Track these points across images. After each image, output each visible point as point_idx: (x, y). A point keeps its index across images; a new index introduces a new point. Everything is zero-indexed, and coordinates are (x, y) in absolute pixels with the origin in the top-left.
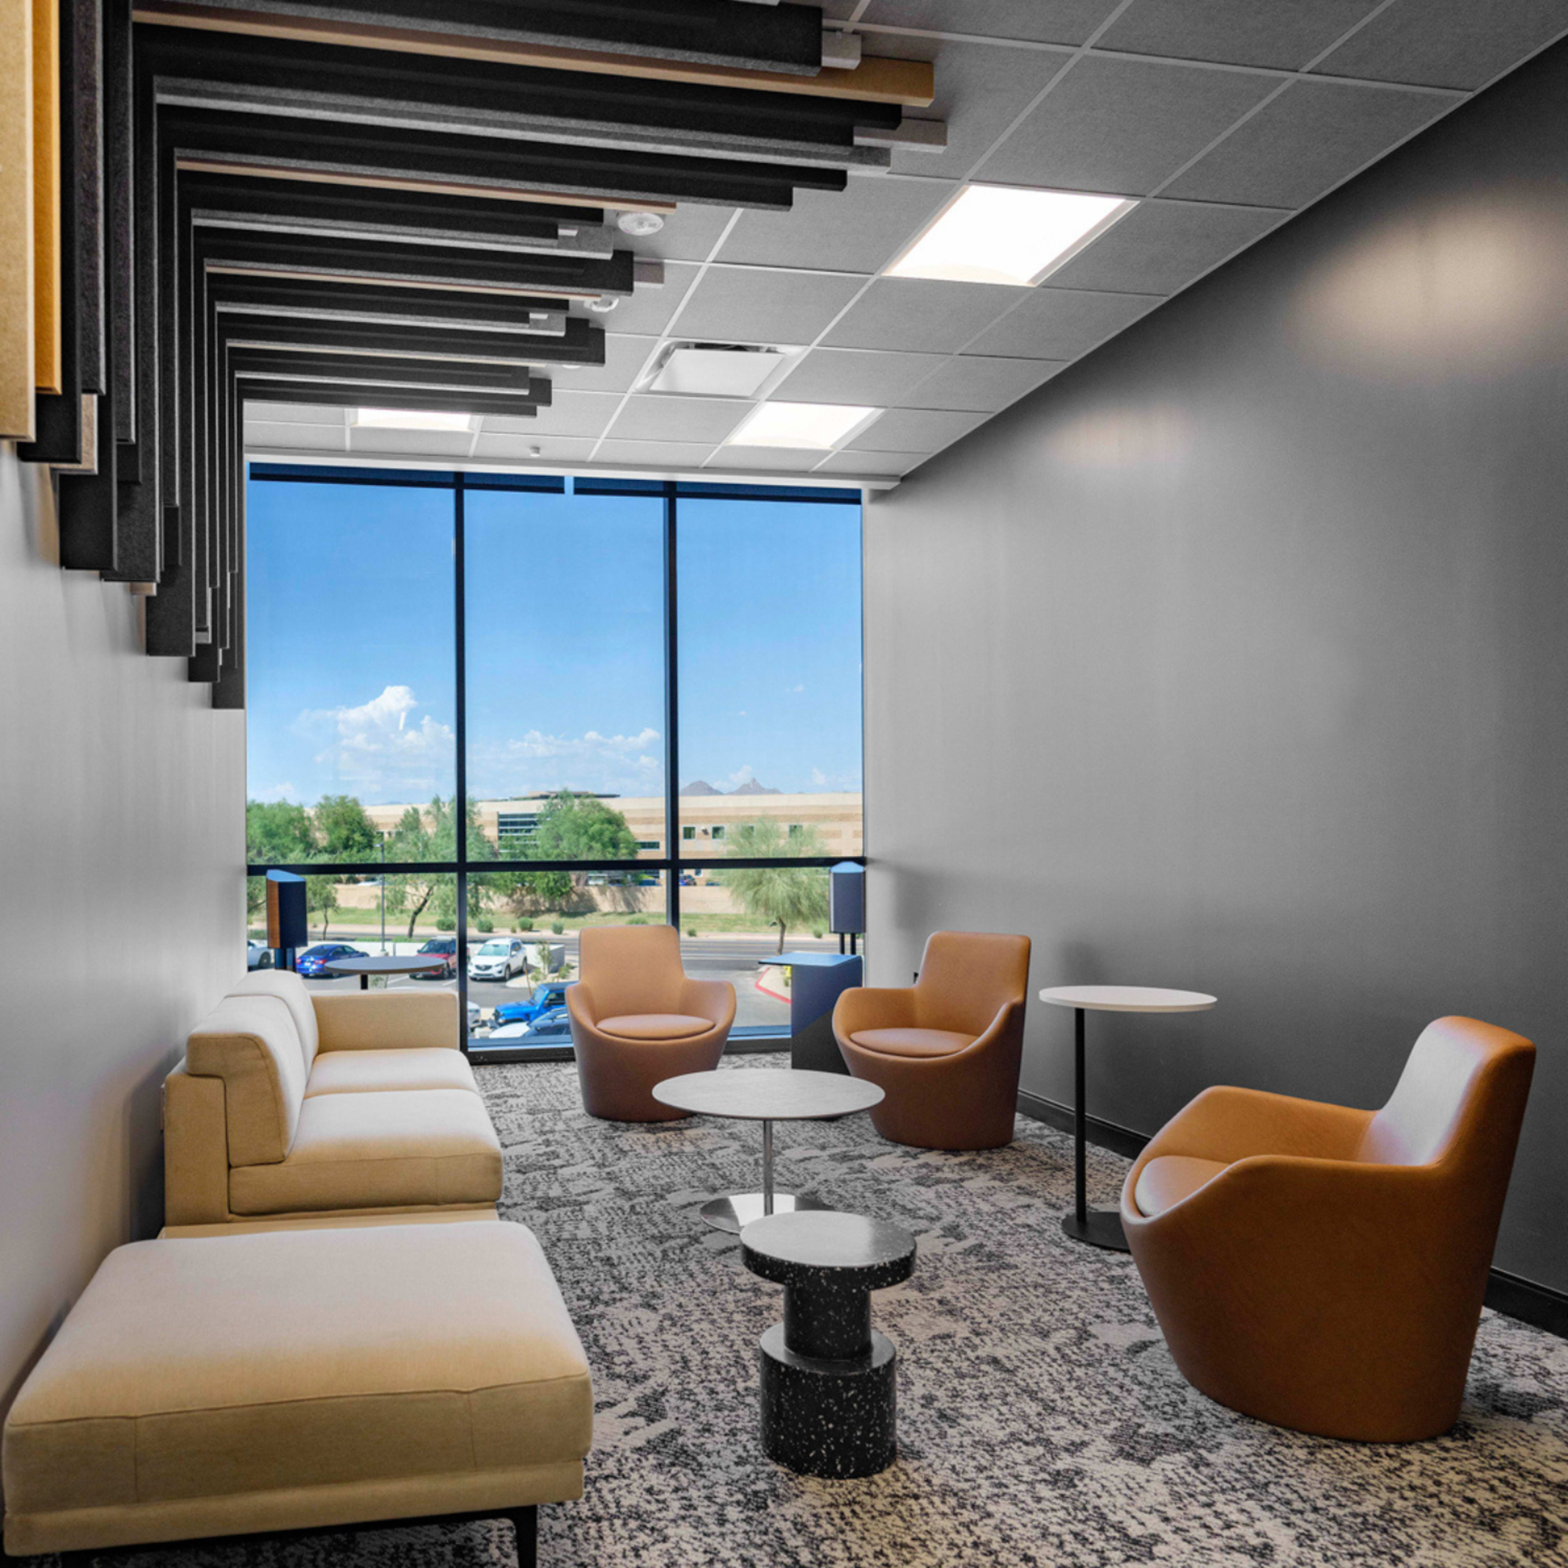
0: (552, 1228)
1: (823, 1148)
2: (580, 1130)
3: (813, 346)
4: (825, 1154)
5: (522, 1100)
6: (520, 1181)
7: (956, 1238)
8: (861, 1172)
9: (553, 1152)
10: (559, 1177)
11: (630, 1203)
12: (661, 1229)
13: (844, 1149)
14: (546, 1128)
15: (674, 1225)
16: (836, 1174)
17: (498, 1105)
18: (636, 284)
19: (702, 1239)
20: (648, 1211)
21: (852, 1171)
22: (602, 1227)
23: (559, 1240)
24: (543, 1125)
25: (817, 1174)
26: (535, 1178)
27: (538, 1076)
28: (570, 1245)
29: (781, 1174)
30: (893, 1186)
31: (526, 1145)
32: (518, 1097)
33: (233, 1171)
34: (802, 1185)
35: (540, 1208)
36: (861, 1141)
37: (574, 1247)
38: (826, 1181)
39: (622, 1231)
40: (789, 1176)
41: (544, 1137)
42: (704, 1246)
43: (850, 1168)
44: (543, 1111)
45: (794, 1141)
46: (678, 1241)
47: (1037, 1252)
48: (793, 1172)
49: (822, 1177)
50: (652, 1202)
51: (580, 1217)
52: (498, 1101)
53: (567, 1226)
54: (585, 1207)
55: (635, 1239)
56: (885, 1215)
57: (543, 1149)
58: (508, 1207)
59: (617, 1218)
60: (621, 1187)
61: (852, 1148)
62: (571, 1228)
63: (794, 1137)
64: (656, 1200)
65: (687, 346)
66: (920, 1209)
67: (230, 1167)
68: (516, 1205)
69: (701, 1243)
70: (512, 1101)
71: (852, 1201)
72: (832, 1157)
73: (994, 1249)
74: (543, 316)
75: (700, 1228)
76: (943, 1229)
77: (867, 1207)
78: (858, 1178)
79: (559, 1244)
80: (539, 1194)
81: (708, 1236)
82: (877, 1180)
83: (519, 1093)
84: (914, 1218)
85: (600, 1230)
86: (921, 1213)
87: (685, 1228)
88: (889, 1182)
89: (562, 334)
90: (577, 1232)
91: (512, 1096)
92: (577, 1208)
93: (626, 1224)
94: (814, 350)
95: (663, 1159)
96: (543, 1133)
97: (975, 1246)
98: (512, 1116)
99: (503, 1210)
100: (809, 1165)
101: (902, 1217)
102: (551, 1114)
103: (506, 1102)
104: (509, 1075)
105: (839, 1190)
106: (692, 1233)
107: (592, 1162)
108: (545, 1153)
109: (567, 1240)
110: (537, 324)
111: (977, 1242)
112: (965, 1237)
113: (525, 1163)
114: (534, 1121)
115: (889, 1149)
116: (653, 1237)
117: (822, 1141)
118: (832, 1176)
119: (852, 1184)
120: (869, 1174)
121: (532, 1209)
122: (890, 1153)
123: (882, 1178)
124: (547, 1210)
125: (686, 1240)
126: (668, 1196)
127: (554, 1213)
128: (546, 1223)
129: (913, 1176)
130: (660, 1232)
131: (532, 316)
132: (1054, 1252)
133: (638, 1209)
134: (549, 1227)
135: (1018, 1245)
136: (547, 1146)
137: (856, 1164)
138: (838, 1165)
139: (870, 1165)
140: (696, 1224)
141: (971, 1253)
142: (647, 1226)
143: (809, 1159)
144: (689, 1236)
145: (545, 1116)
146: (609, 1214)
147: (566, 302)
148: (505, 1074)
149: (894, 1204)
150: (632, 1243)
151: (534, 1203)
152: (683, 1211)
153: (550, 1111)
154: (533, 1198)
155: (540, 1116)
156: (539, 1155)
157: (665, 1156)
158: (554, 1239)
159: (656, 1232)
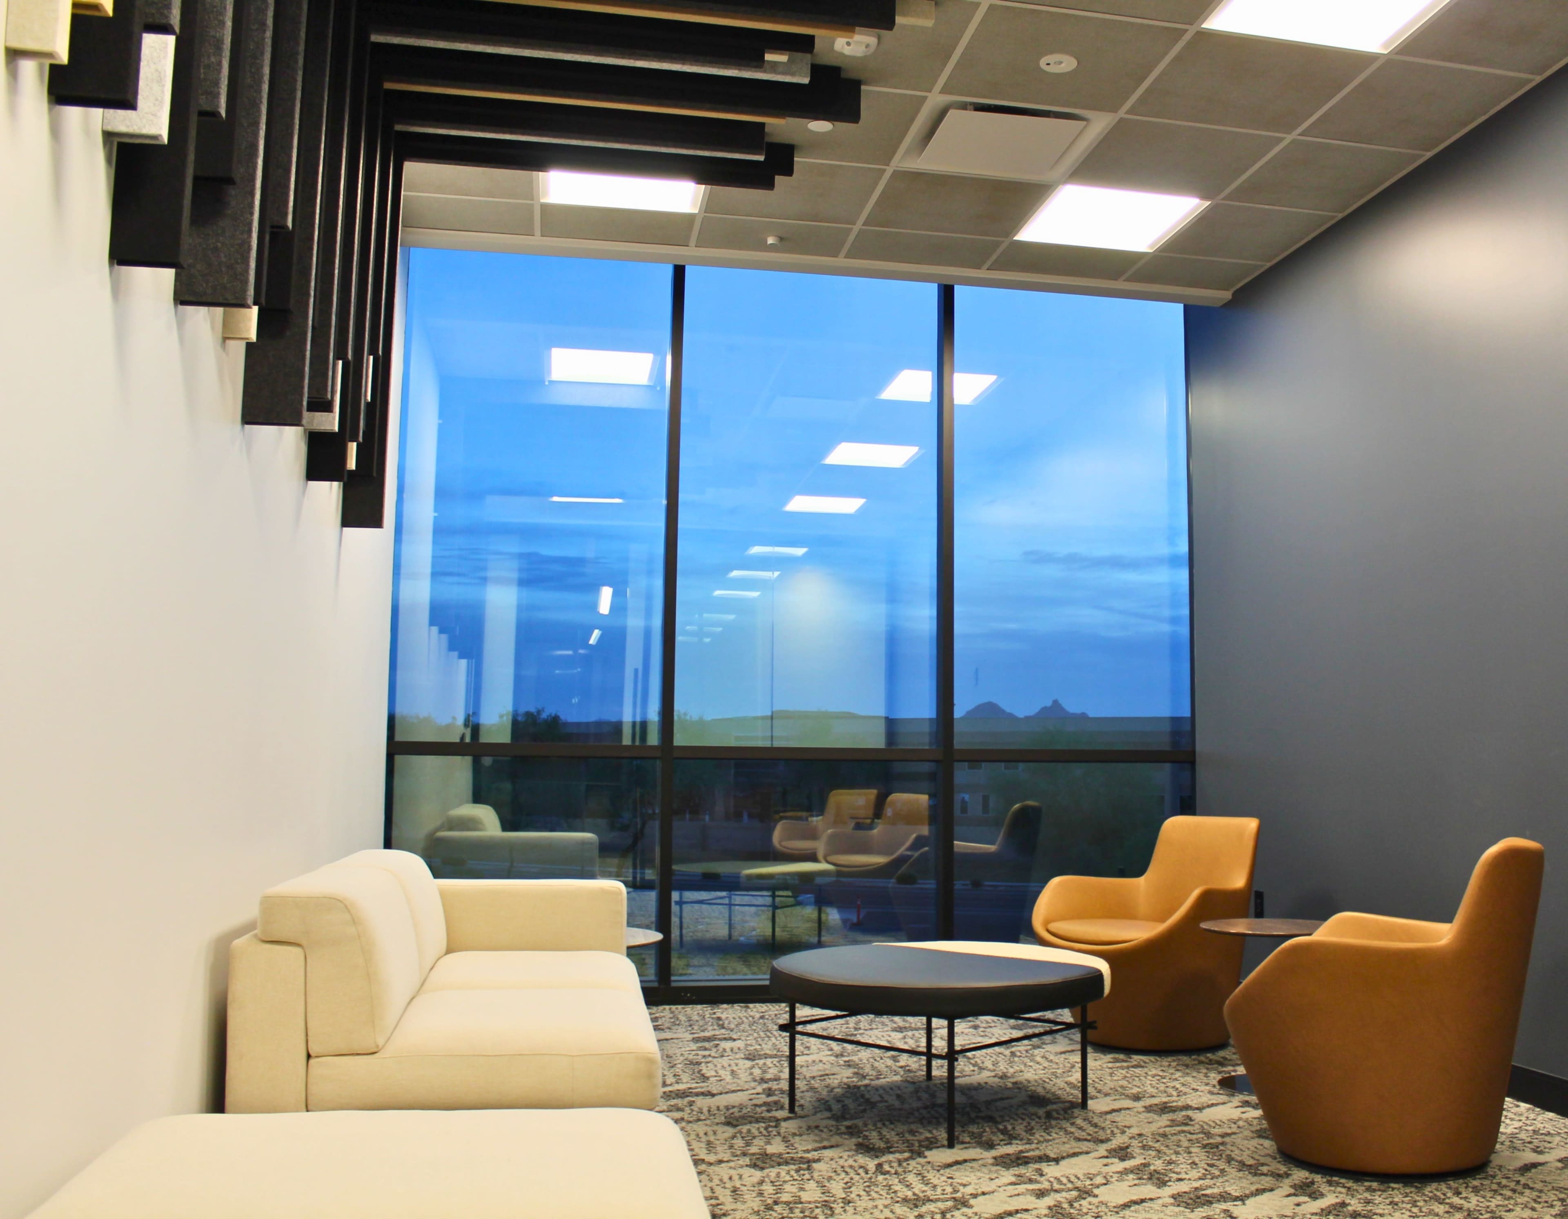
0: (768, 1189)
1: (1137, 1098)
2: (814, 1078)
3: (1122, 113)
4: (1139, 1105)
5: (739, 1044)
6: (727, 1135)
7: (1310, 1196)
8: (1186, 1124)
9: (776, 1103)
10: (782, 1131)
11: (876, 1162)
12: (916, 1191)
13: (1165, 1100)
14: (768, 1076)
15: (935, 1187)
16: (1154, 1127)
17: (706, 1049)
18: (899, 20)
19: (972, 1202)
20: (900, 1170)
21: (1173, 1123)
22: (837, 1188)
23: (776, 1203)
24: (764, 1072)
25: (1129, 1127)
26: (749, 1131)
27: (762, 1017)
28: (791, 1209)
29: (1081, 1128)
30: (1227, 1139)
31: (739, 1093)
32: (734, 1040)
33: (312, 1061)
34: (1108, 1140)
35: (754, 1166)
36: (1187, 1090)
37: (797, 1211)
38: (1140, 1135)
39: (862, 1193)
40: (1091, 1130)
41: (765, 1086)
42: (975, 1210)
43: (1172, 1120)
44: (766, 1056)
45: (1099, 1091)
46: (940, 1205)
47: (1415, 1210)
48: (1096, 1125)
49: (1135, 1131)
50: (906, 1160)
51: (807, 1176)
52: (707, 1045)
53: (787, 1187)
54: (814, 1165)
55: (880, 1203)
56: (1217, 1173)
57: (763, 1098)
58: (710, 1164)
59: (857, 1178)
60: (866, 1142)
61: (1175, 1098)
62: (794, 1189)
63: (1099, 1087)
64: (911, 1158)
65: (964, 106)
66: (1263, 1165)
67: (309, 1056)
68: (721, 1162)
69: (971, 1207)
70: (727, 1045)
71: (1174, 1157)
72: (1149, 1109)
73: (1359, 1208)
74: (782, 58)
75: (969, 1190)
76: (1294, 1186)
77: (1194, 1163)
78: (1183, 1132)
79: (776, 1207)
80: (753, 1149)
81: (981, 1199)
82: (1208, 1135)
83: (735, 1037)
84: (1255, 1174)
85: (833, 1191)
86: (1265, 1169)
87: (949, 1189)
88: (1223, 1136)
89: (806, 80)
90: (802, 1193)
91: (725, 1039)
92: (805, 1166)
93: (870, 1184)
94: (1121, 120)
95: (924, 1112)
96: (763, 1080)
97: (1335, 1206)
98: (725, 1061)
99: (703, 1167)
100: (1118, 1117)
101: (1241, 1174)
102: (775, 1060)
103: (717, 1046)
104: (723, 1016)
105: (1157, 1145)
106: (959, 1195)
107: (827, 1114)
108: (765, 1104)
109: (787, 1203)
110: (774, 67)
111: (1338, 1200)
112: (1322, 1195)
113: (737, 1114)
114: (753, 1067)
115: (1224, 1098)
116: (905, 1200)
117: (1135, 1090)
118: (1147, 1130)
119: (1175, 1138)
120: (1197, 1126)
121: (742, 1167)
122: (1224, 1103)
123: (1213, 1131)
124: (762, 1169)
125: (950, 1204)
126: (927, 1153)
127: (772, 1172)
128: (761, 1182)
129: (1254, 1129)
130: (914, 1194)
131: (768, 57)
132: (1437, 1210)
133: (886, 1167)
134: (764, 1187)
135: (1391, 1203)
136: (769, 1095)
137: (1179, 1116)
138: (1156, 1117)
139: (1197, 1116)
140: (965, 1185)
141: (1330, 1212)
142: (898, 1187)
143: (1119, 1110)
144: (954, 1199)
145: (769, 1062)
146: (847, 1173)
147: (811, 39)
148: (718, 1015)
149: (1230, 1160)
150: (876, 1207)
151: (747, 1160)
152: (948, 1170)
153: (775, 1056)
154: (744, 1154)
155: (761, 1062)
156: (756, 1105)
157: (926, 1108)
158: (770, 1201)
159: (909, 1194)
